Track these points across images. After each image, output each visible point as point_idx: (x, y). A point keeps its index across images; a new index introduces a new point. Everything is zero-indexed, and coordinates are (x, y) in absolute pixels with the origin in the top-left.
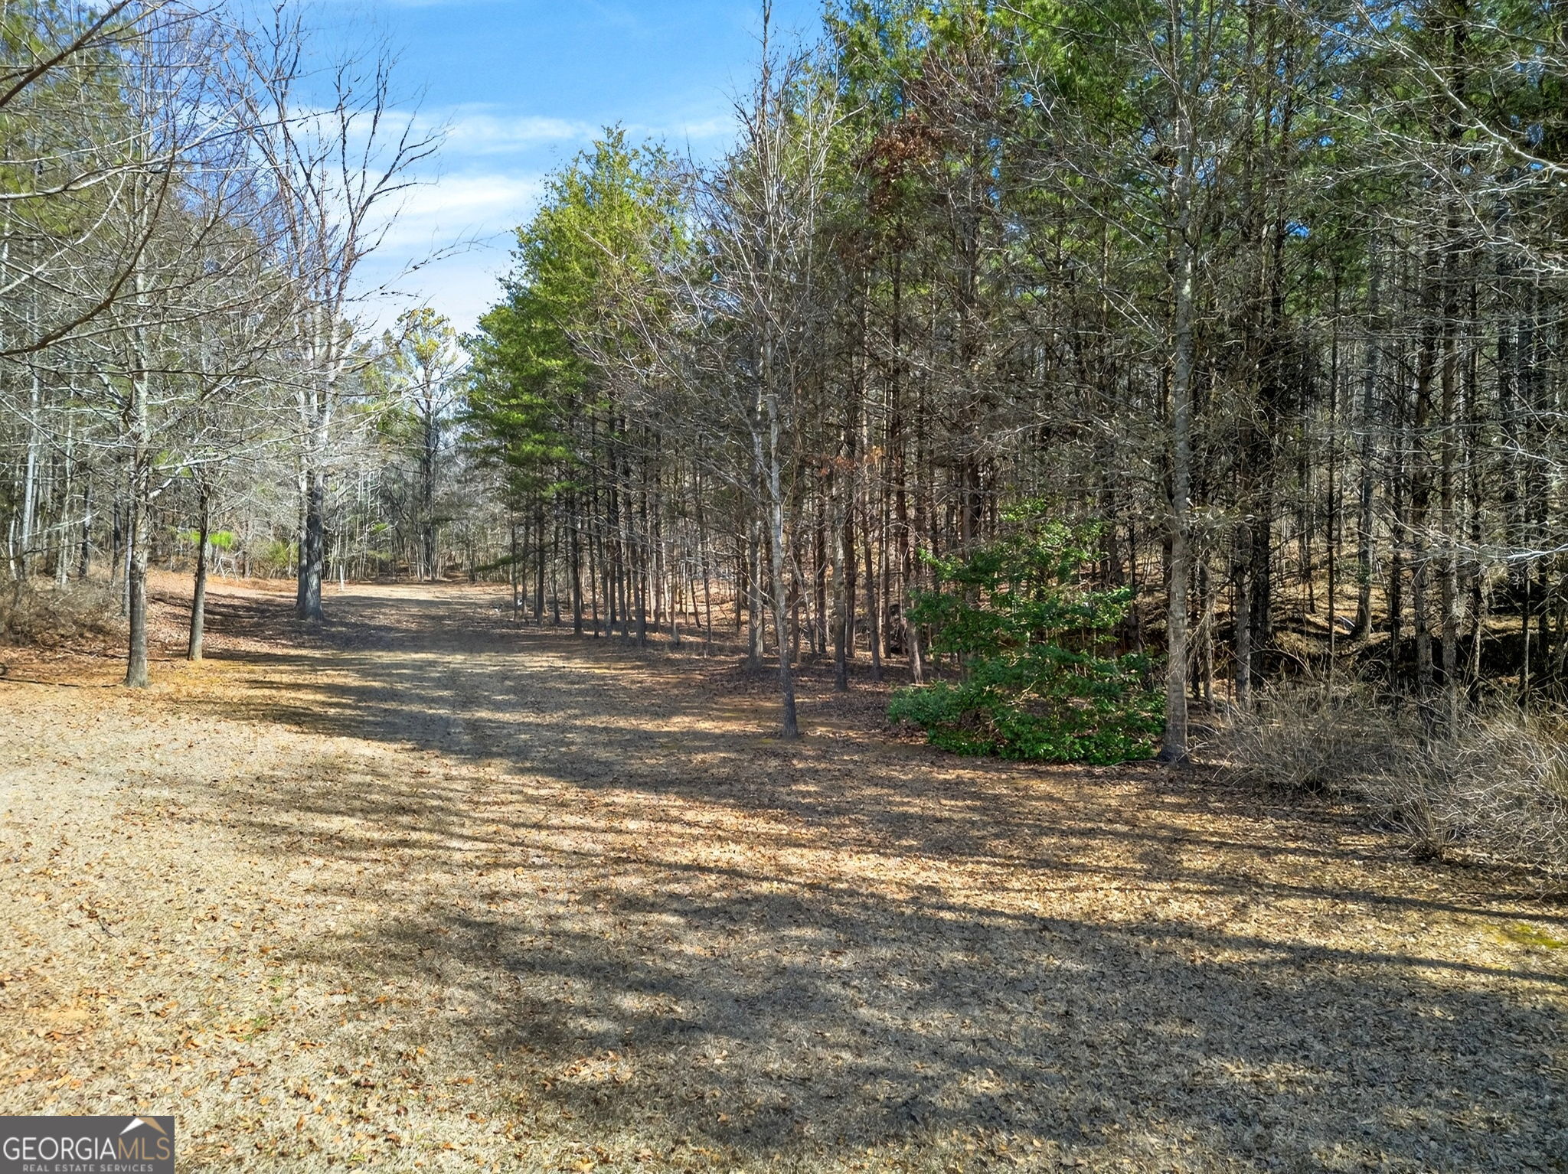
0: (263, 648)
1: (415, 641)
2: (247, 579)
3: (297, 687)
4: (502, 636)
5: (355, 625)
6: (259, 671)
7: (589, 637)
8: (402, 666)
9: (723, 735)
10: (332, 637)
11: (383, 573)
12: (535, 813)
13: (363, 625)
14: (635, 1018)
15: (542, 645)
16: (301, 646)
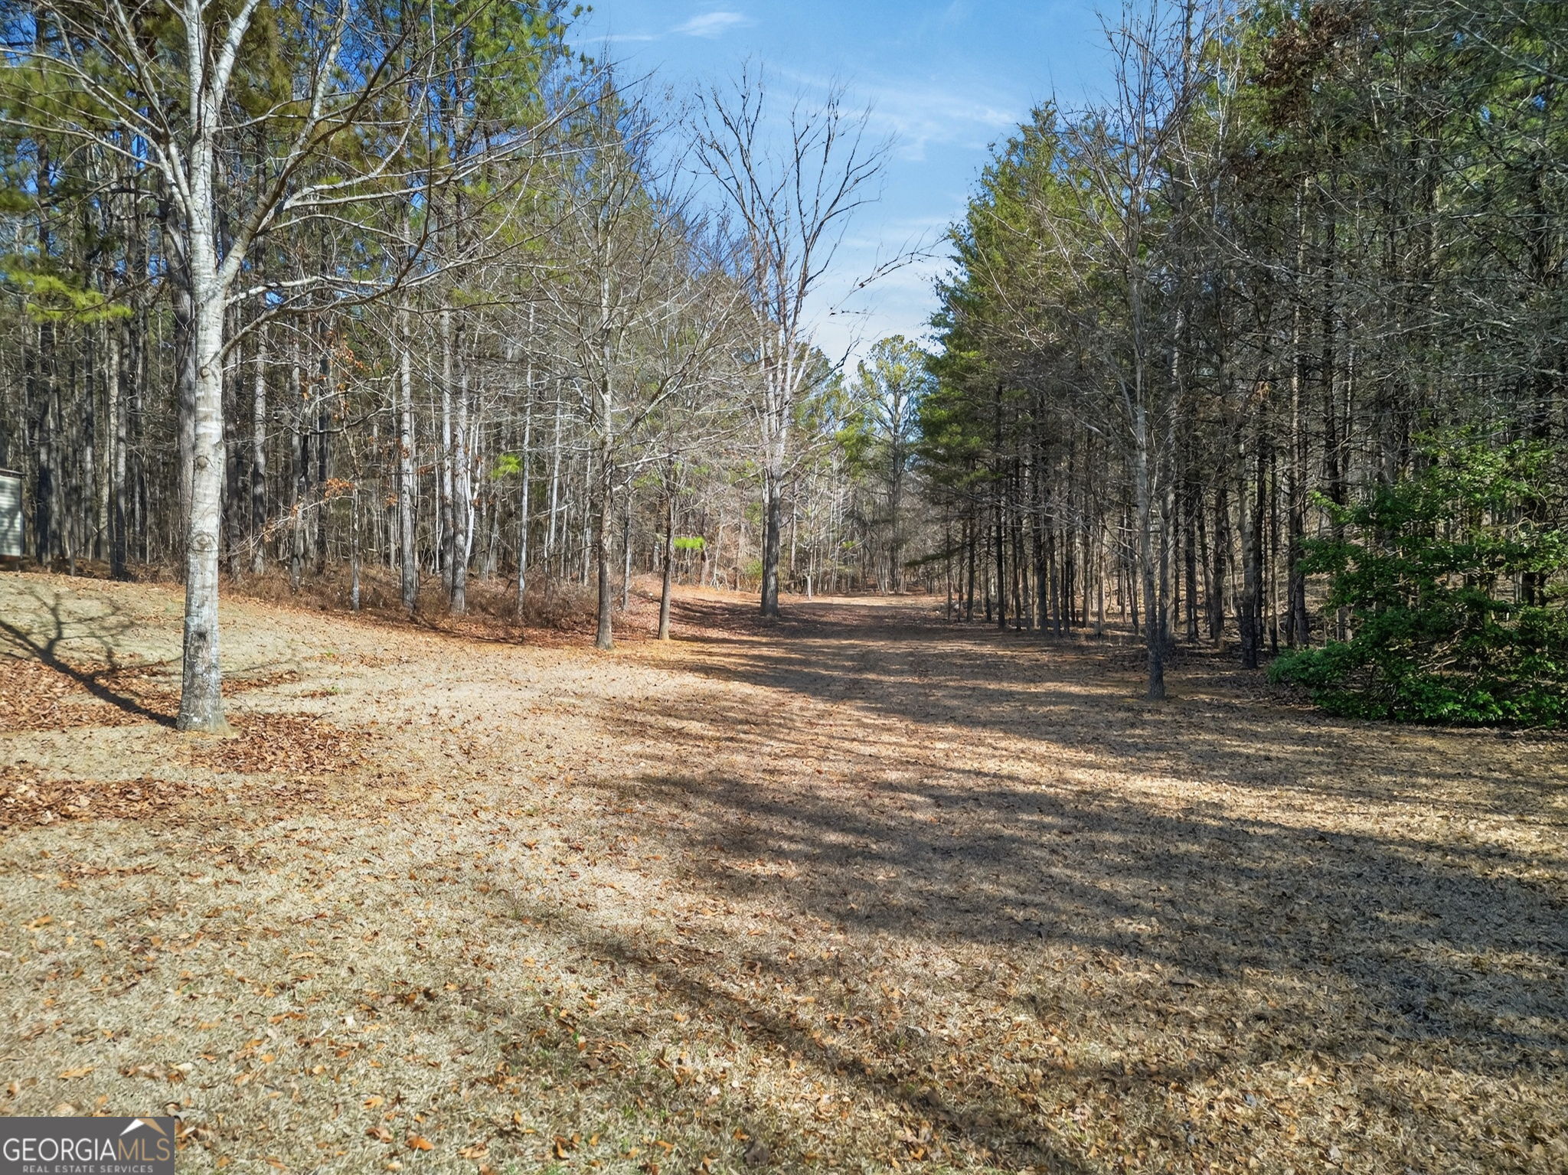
0: (726, 635)
1: (851, 632)
2: (737, 592)
3: (729, 655)
4: (929, 630)
5: (806, 621)
6: (707, 647)
7: (1011, 630)
8: (828, 647)
9: (1087, 696)
10: (783, 629)
11: (855, 586)
12: (860, 733)
13: (815, 622)
14: (832, 846)
15: (962, 635)
16: (755, 634)
